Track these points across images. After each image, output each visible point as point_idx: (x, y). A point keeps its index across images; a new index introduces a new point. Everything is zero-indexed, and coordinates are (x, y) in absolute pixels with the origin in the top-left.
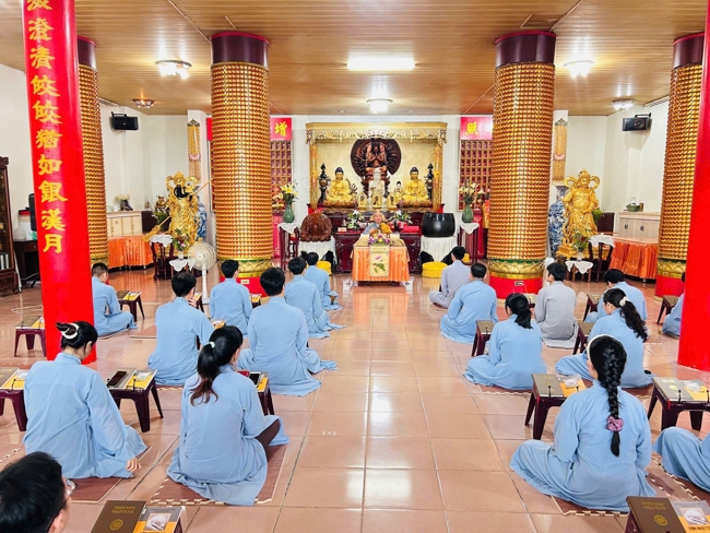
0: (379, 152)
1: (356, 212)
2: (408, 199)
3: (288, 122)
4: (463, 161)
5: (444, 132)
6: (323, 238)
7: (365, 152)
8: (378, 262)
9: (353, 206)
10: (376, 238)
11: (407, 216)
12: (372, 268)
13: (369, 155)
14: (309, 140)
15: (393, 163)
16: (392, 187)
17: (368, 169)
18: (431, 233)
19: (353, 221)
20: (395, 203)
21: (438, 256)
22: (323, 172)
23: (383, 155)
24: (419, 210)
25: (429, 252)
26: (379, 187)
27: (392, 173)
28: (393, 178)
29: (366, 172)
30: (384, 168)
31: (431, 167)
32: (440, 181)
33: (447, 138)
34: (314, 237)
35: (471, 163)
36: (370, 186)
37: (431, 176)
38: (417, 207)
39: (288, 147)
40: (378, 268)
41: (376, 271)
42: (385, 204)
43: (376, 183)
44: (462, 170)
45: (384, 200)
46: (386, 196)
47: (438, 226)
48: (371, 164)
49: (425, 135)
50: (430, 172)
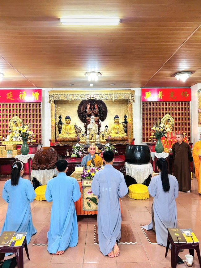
0: (94, 108)
1: (78, 145)
2: (113, 135)
3: (40, 92)
4: (143, 114)
5: (133, 96)
6: (49, 166)
7: (86, 108)
8: (91, 196)
9: (77, 141)
10: (89, 171)
11: (113, 147)
12: (85, 202)
13: (88, 110)
14: (50, 101)
15: (102, 115)
16: (102, 129)
17: (88, 118)
18: (134, 161)
19: (76, 152)
20: (105, 138)
21: (140, 179)
22: (60, 120)
23: (97, 110)
24: (121, 143)
25: (133, 176)
26: (94, 128)
27: (103, 120)
28: (103, 124)
29: (87, 120)
30: (98, 118)
31: (125, 117)
32: (132, 125)
33: (135, 100)
34: (42, 166)
35: (149, 115)
36: (88, 128)
37: (126, 122)
38: (119, 141)
39: (40, 106)
40: (91, 202)
41: (89, 205)
42: (98, 139)
43: (92, 126)
44: (143, 119)
45: (97, 136)
46: (98, 134)
47: (138, 155)
48: (90, 116)
49: (122, 97)
50: (125, 120)
